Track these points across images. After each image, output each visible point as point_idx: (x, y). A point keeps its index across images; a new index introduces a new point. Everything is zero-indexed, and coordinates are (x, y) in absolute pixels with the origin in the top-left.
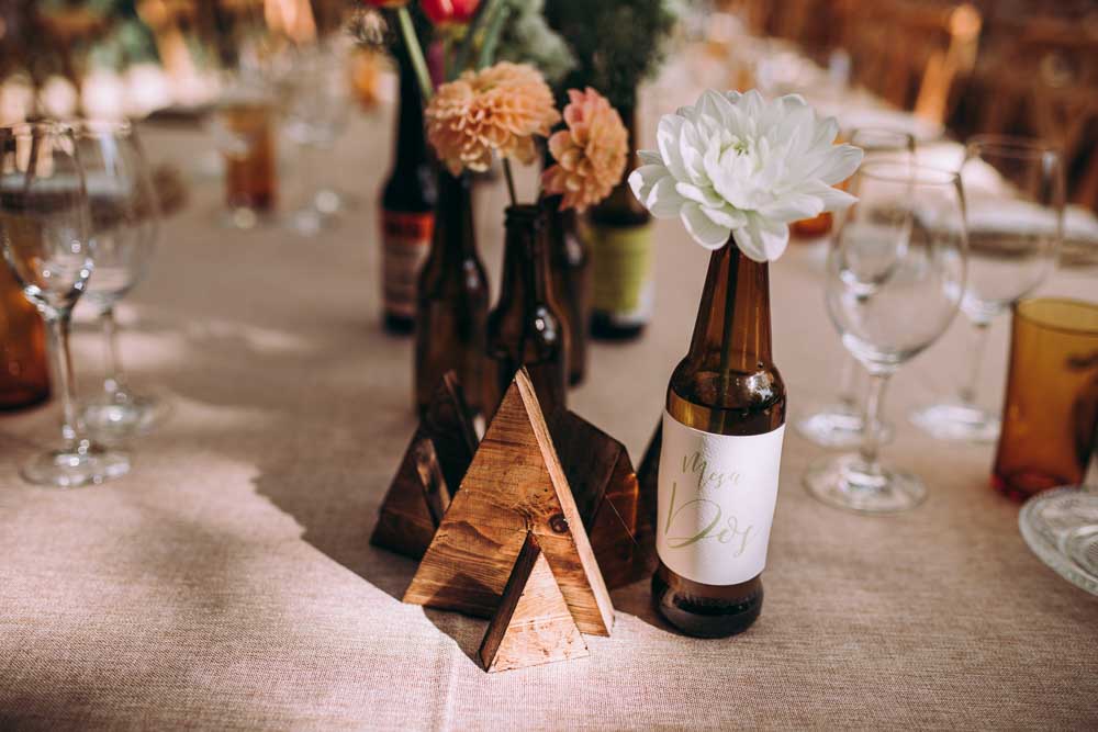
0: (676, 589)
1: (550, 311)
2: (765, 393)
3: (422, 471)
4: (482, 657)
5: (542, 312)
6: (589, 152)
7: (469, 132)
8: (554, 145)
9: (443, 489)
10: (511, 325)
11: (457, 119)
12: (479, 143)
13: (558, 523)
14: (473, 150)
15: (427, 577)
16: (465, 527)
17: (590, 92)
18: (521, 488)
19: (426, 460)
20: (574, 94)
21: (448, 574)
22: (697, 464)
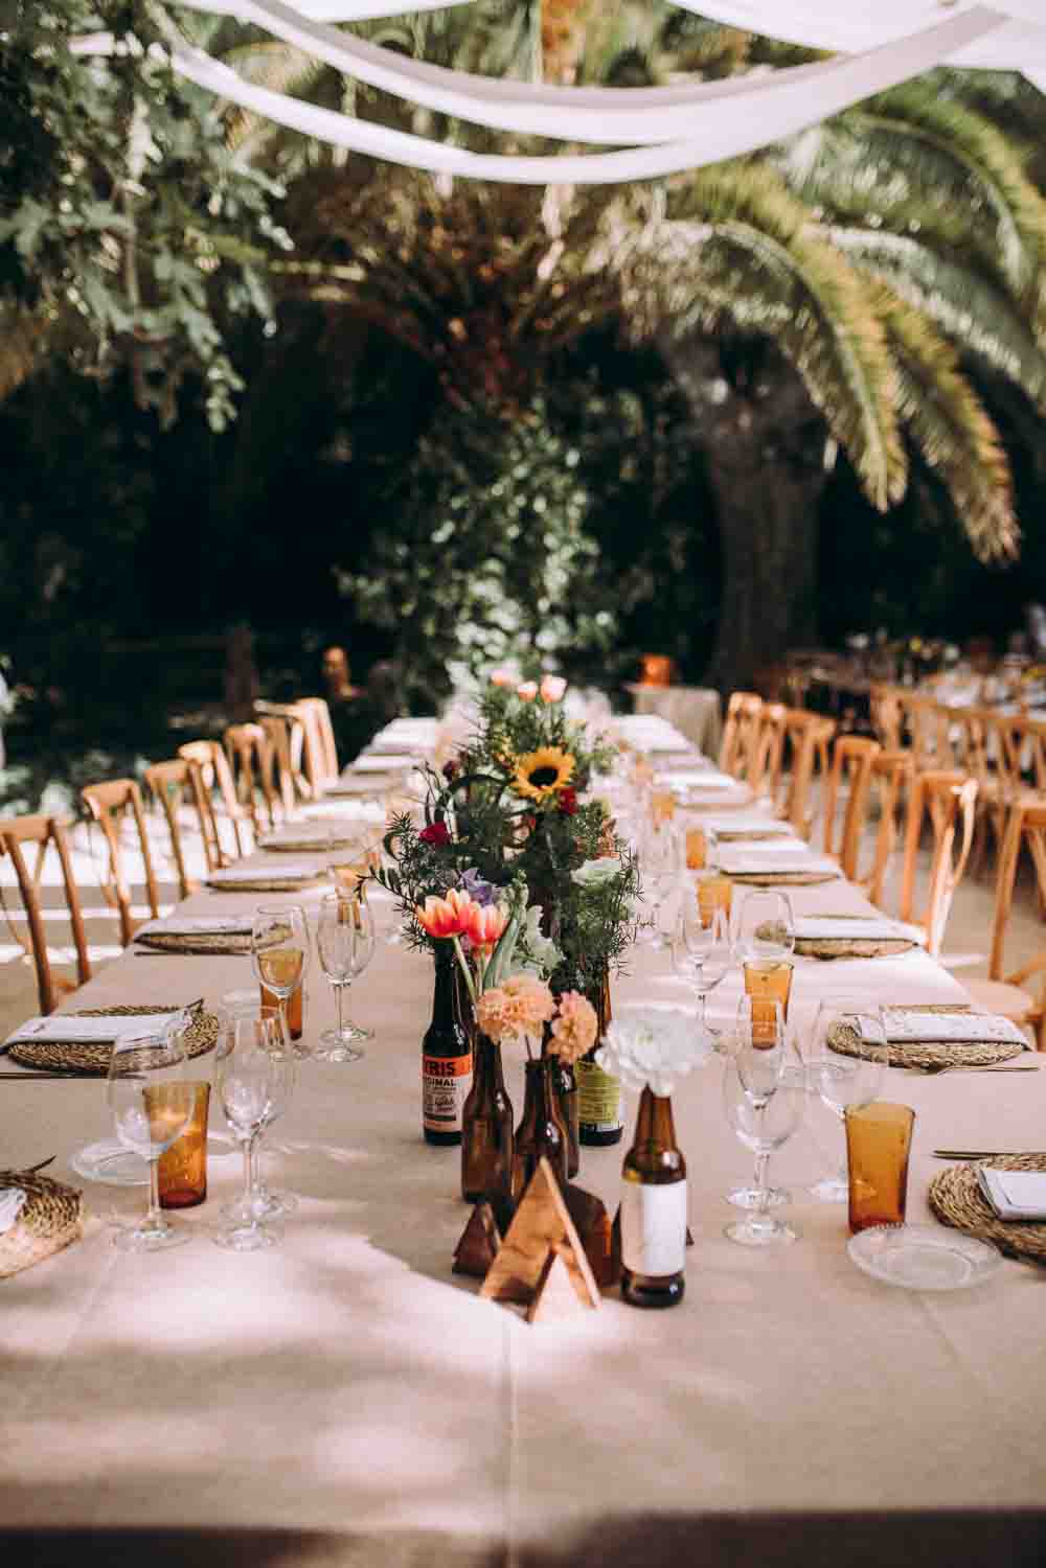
0: (634, 1282)
1: (554, 1124)
2: (674, 1165)
3: (486, 1222)
4: (527, 1318)
5: (549, 1125)
6: (575, 1029)
7: (505, 1021)
8: (555, 1027)
9: (497, 1236)
10: (530, 1133)
11: (498, 1014)
12: (510, 1028)
13: (566, 1242)
14: (507, 1031)
15: (493, 1280)
16: (515, 1249)
17: (574, 992)
18: (545, 1225)
19: (487, 1215)
20: (564, 995)
21: (504, 1277)
22: (639, 1203)
